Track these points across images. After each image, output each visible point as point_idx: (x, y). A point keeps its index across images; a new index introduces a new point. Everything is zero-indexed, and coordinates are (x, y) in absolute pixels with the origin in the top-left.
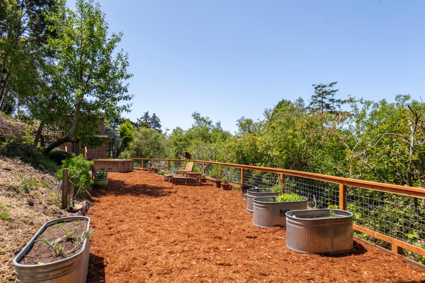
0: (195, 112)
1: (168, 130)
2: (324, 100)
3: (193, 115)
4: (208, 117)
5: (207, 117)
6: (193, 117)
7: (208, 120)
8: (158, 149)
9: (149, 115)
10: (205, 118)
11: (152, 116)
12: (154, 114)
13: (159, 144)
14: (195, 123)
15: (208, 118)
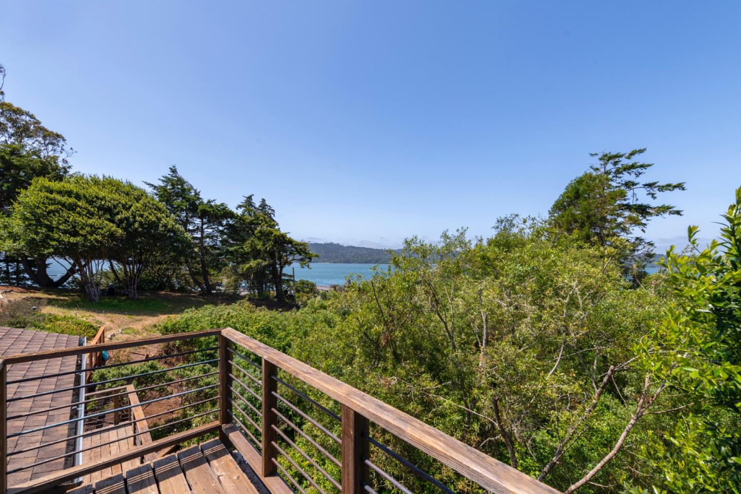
9: (253, 201)
11: (259, 204)
12: (264, 200)
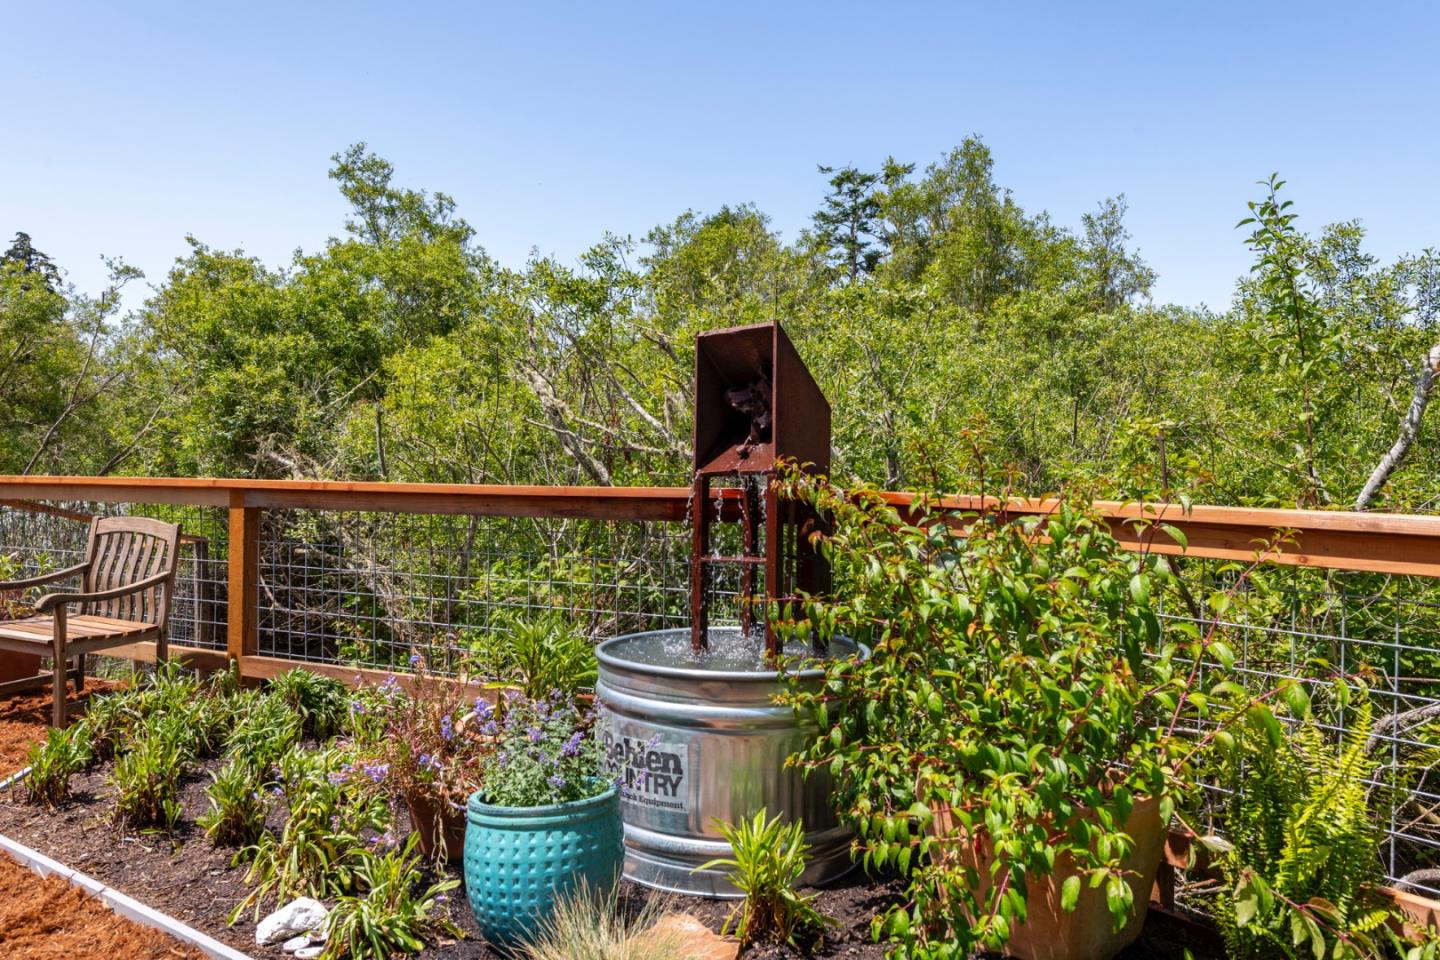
0: (359, 150)
1: (129, 272)
2: (862, 237)
3: (345, 172)
4: (446, 194)
5: (440, 196)
6: (337, 184)
7: (446, 220)
8: (48, 410)
10: (430, 201)
13: (51, 375)
14: (351, 228)
15: (444, 203)
